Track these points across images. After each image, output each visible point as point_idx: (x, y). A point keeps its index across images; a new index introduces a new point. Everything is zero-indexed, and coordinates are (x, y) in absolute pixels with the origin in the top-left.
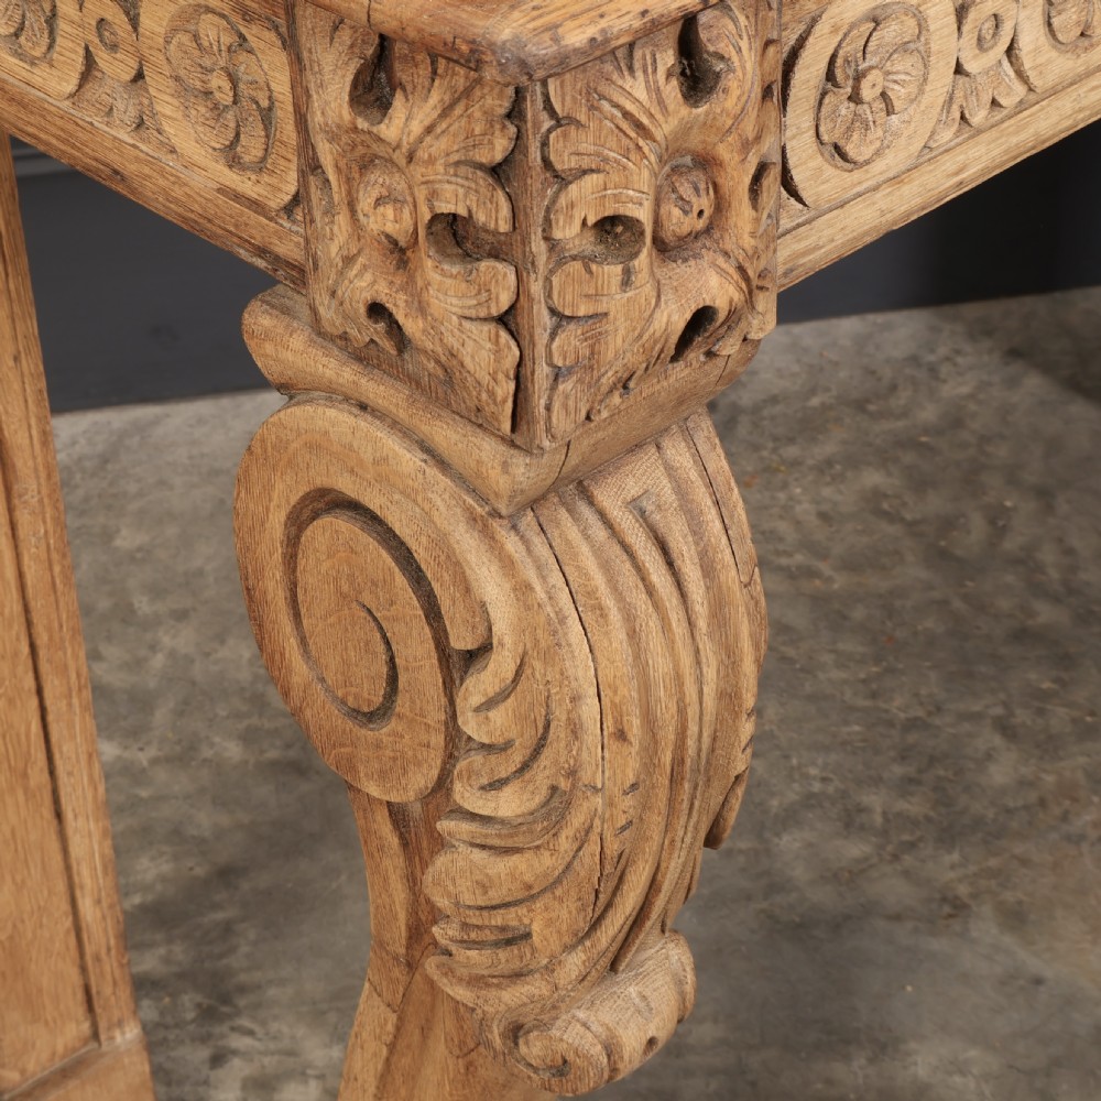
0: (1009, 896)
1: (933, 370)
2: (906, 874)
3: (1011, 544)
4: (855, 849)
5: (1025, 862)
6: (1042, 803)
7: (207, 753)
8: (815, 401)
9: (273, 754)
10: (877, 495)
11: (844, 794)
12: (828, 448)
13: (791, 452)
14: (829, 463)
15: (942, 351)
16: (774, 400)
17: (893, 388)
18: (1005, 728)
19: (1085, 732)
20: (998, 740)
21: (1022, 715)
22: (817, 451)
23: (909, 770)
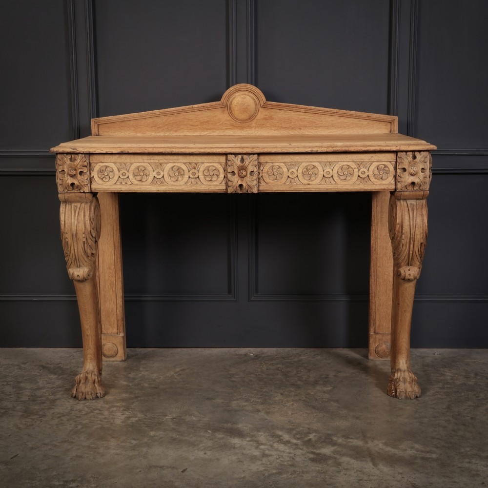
0: (268, 411)
1: (300, 355)
2: (252, 407)
3: (299, 375)
4: (245, 404)
5: (274, 407)
6: (282, 402)
7: (142, 385)
8: (275, 357)
9: (153, 386)
10: (279, 368)
11: (248, 398)
13: (267, 362)
14: (273, 364)
16: (268, 356)
17: (291, 356)
18: (282, 394)
19: (296, 395)
20: (280, 395)
21: (286, 393)
22: (272, 362)
23: (261, 397)
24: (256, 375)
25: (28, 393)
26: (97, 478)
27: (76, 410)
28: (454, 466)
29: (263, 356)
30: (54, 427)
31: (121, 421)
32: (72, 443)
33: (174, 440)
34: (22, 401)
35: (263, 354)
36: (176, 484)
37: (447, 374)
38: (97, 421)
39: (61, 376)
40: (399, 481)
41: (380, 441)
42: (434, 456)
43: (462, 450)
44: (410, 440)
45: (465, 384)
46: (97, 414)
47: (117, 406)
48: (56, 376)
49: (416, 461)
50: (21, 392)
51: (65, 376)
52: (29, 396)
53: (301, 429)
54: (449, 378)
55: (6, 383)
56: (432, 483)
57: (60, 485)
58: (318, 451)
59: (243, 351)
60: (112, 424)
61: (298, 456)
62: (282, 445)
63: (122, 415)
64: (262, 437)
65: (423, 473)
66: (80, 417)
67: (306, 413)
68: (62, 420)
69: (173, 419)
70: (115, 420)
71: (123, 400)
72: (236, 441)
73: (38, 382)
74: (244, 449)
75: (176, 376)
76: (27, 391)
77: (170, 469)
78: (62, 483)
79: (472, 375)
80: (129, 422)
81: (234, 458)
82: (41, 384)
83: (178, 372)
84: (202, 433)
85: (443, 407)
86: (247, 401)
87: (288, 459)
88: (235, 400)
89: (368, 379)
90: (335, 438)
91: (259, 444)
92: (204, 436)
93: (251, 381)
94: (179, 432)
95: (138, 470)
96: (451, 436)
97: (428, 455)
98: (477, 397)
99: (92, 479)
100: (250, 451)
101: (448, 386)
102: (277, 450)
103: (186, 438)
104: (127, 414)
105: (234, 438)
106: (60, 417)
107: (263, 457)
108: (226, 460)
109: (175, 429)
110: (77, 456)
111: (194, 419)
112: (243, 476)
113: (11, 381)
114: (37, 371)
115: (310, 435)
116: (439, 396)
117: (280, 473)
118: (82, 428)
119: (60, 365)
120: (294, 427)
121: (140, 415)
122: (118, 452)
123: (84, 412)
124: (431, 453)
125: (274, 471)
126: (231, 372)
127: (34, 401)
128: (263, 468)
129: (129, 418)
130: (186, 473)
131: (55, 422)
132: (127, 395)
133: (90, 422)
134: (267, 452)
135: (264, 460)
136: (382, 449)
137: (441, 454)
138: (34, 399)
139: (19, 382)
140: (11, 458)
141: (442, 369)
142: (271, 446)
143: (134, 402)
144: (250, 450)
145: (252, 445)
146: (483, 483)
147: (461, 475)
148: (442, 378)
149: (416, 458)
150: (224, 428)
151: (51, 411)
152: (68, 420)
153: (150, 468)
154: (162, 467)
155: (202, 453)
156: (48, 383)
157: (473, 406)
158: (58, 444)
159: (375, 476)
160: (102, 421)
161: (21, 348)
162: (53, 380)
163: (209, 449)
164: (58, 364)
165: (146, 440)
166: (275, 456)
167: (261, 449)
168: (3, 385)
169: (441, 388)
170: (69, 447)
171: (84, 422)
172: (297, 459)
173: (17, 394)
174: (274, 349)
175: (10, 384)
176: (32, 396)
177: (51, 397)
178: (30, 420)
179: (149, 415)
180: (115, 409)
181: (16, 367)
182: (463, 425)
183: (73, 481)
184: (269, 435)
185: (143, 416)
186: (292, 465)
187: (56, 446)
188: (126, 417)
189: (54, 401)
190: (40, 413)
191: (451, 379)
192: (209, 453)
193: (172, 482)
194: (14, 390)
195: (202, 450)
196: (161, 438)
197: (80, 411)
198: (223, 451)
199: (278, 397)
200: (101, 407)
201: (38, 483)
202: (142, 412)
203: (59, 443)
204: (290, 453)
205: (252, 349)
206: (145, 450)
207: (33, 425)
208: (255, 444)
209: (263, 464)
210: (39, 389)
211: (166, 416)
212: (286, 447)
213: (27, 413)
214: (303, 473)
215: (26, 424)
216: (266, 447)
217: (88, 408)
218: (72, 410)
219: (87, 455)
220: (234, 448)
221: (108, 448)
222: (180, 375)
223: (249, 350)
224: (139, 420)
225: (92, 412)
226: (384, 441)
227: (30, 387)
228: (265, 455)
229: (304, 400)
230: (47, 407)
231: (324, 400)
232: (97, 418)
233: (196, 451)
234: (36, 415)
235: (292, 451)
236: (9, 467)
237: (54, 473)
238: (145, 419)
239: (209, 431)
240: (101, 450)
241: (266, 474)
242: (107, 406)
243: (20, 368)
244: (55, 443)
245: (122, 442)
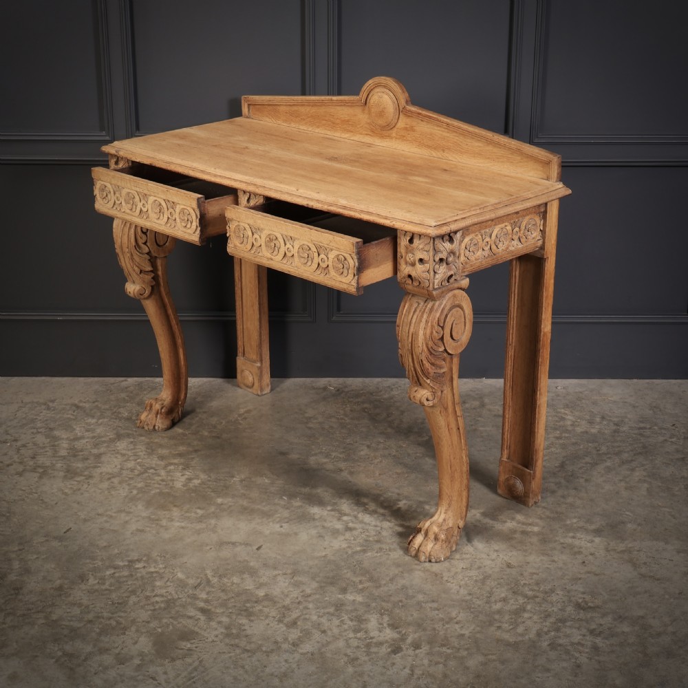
0: (353, 470)
1: (392, 390)
2: (334, 465)
3: (389, 419)
4: (325, 460)
5: (359, 466)
6: (368, 458)
7: (201, 433)
8: (361, 392)
9: (214, 435)
10: (366, 408)
11: (328, 452)
12: (359, 400)
13: (352, 400)
14: (358, 402)
15: (397, 386)
16: (353, 390)
17: (381, 391)
18: (368, 447)
19: (385, 448)
20: (366, 448)
21: (373, 445)
22: (357, 400)
23: (344, 450)
24: (338, 419)
25: (65, 444)
26: (165, 557)
27: (127, 469)
28: (556, 541)
29: (346, 390)
30: (106, 492)
31: (181, 484)
32: (129, 513)
33: (245, 509)
34: (62, 457)
35: (346, 387)
36: (252, 564)
37: (569, 417)
38: (154, 483)
39: (101, 421)
40: (493, 560)
41: (478, 511)
42: (536, 529)
43: (568, 522)
44: (512, 509)
45: (587, 432)
46: (153, 474)
47: (175, 464)
48: (94, 421)
49: (515, 536)
50: (56, 443)
51: (106, 420)
52: (67, 449)
53: (390, 494)
54: (569, 423)
55: (35, 431)
56: (528, 563)
57: (125, 565)
58: (408, 524)
59: (323, 382)
60: (171, 487)
61: (385, 529)
62: (368, 516)
63: (182, 475)
64: (345, 505)
65: (520, 550)
66: (132, 478)
67: (397, 473)
68: (112, 483)
69: (242, 481)
70: (175, 483)
71: (180, 455)
72: (315, 510)
73: (74, 429)
74: (325, 521)
75: (242, 420)
76: (64, 442)
77: (243, 546)
78: (126, 564)
79: (598, 420)
80: (191, 485)
81: (314, 532)
82: (78, 430)
83: (243, 414)
84: (276, 500)
85: (556, 465)
86: (327, 456)
87: (374, 533)
88: (313, 455)
89: (472, 425)
90: (427, 507)
91: (342, 514)
92: (278, 504)
93: (332, 427)
94: (250, 498)
95: (208, 548)
96: (558, 504)
97: (529, 529)
98: (598, 451)
99: (159, 558)
100: (331, 524)
101: (567, 435)
102: (362, 522)
103: (259, 507)
104: (189, 475)
105: (313, 507)
106: (109, 479)
107: (346, 531)
108: (305, 535)
109: (245, 495)
110: (138, 530)
111: (266, 481)
112: (324, 554)
113: (41, 428)
114: (70, 412)
115: (399, 503)
116: (553, 449)
117: (364, 551)
118: (138, 493)
119: (96, 403)
120: (381, 492)
121: (203, 476)
122: (183, 524)
123: (136, 472)
124: (534, 526)
125: (358, 549)
126: (307, 415)
127: (75, 456)
128: (347, 545)
129: (190, 479)
130: (261, 551)
131: (105, 485)
132: (184, 448)
133: (146, 486)
134: (351, 525)
135: (348, 535)
136: (480, 521)
137: (544, 527)
138: (74, 453)
139: (51, 429)
140: (65, 533)
141: (563, 410)
142: (356, 517)
143: (193, 458)
144: (331, 522)
145: (333, 516)
146: (584, 562)
147: (562, 553)
148: (561, 423)
149: (515, 532)
150: (301, 494)
151: (98, 470)
152: (120, 483)
153: (221, 544)
154: (234, 544)
155: (278, 526)
156: (87, 431)
157: (590, 463)
158: (114, 515)
159: (467, 554)
160: (160, 484)
161: (43, 378)
162: (92, 426)
163: (286, 520)
164: (94, 402)
165: (212, 509)
166: (359, 530)
167: (343, 521)
168: (33, 433)
169: (557, 438)
170: (127, 518)
171: (140, 485)
172: (384, 533)
173: (53, 446)
174: (360, 380)
175: (41, 432)
176: (70, 449)
177: (95, 451)
178: (76, 483)
179: (213, 476)
180: (172, 467)
181: (43, 407)
182: (575, 489)
183: (139, 561)
184: (352, 503)
185: (206, 477)
186: (378, 541)
187: (111, 517)
188: (187, 479)
189: (99, 456)
190: (86, 473)
191: (571, 425)
192: (285, 526)
193: (247, 562)
194: (48, 440)
195: (278, 522)
196: (230, 506)
197: (132, 470)
198: (301, 524)
199: (364, 452)
200: (156, 464)
201: (100, 563)
202: (204, 471)
203: (115, 513)
204: (376, 526)
205: (332, 380)
206: (213, 521)
207: (79, 489)
208: (337, 515)
209: (346, 540)
210: (77, 439)
211: (233, 477)
212: (372, 519)
213: (70, 473)
214: (390, 550)
215: (71, 488)
216: (350, 518)
217: (140, 466)
218: (121, 469)
219: (149, 529)
220: (314, 519)
221: (171, 520)
222: (245, 418)
223: (329, 382)
224: (203, 483)
225: (145, 472)
226: (482, 511)
227: (66, 437)
228: (349, 529)
229: (394, 456)
230: (92, 465)
231: (418, 455)
232: (154, 480)
233: (271, 524)
234: (81, 475)
235: (379, 524)
236: (64, 543)
237: (116, 551)
238: (209, 481)
239: (284, 497)
240: (164, 522)
241: (350, 552)
242: (163, 463)
243: (48, 408)
244: (109, 513)
245: (187, 512)
